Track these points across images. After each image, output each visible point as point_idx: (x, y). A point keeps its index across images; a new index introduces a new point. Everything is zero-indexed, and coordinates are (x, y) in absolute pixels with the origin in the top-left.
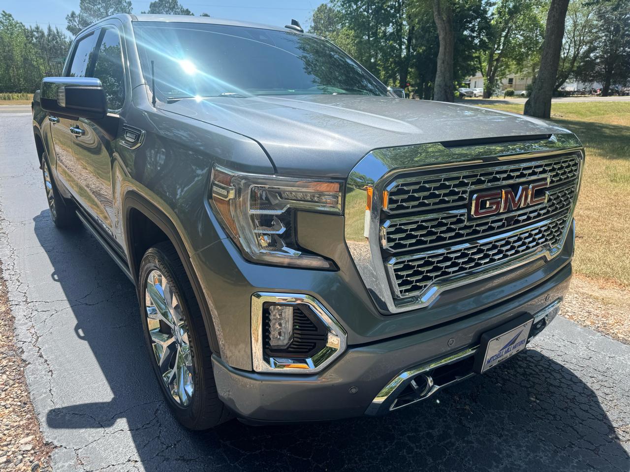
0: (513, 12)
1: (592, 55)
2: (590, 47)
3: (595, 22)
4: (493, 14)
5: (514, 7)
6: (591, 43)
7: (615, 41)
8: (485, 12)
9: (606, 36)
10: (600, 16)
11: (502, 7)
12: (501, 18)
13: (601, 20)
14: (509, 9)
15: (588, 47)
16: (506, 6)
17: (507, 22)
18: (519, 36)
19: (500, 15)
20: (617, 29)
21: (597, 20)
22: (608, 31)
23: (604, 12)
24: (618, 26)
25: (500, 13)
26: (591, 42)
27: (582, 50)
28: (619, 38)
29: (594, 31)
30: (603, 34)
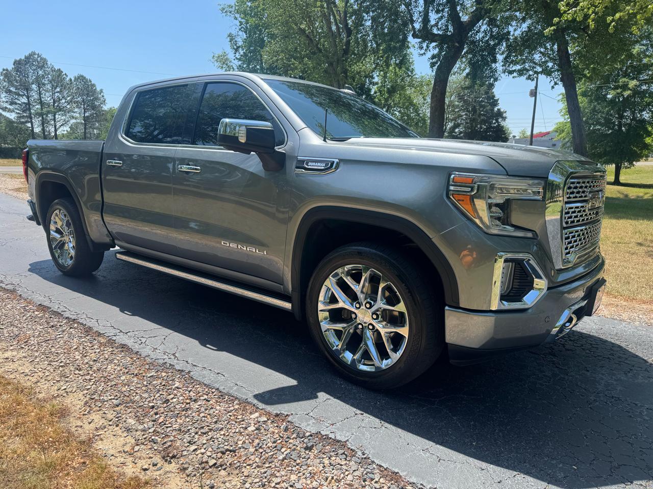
0: (392, 91)
1: (457, 130)
2: (454, 123)
3: (457, 103)
4: (375, 93)
5: (392, 87)
6: (456, 121)
7: (474, 119)
8: (370, 90)
9: (466, 115)
10: (460, 99)
11: (382, 86)
12: (382, 96)
13: (461, 101)
14: (388, 89)
15: (453, 124)
16: (384, 85)
17: (386, 100)
18: (397, 113)
19: (381, 93)
20: (474, 110)
21: (458, 102)
22: (467, 111)
23: (463, 96)
24: (475, 106)
25: (380, 92)
26: (455, 119)
27: (449, 126)
28: (477, 117)
29: (457, 110)
30: (464, 113)
